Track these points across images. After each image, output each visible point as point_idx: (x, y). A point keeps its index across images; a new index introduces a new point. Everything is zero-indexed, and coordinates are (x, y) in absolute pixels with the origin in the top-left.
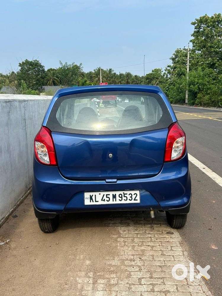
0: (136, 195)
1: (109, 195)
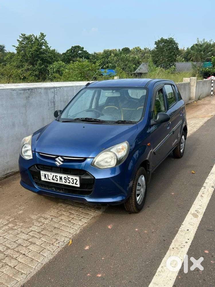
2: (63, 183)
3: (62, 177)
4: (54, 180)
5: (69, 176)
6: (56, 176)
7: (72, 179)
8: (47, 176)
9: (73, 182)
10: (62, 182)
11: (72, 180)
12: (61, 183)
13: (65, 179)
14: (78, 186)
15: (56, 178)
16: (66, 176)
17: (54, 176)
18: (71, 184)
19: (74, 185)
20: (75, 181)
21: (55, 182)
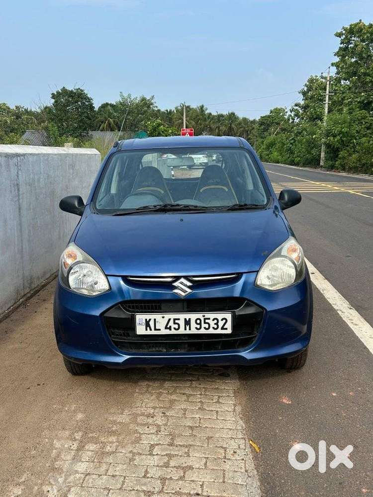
2: (194, 331)
3: (190, 319)
4: (170, 328)
5: (207, 315)
6: (175, 320)
7: (213, 320)
8: (152, 324)
9: (216, 326)
10: (190, 329)
11: (216, 321)
12: (188, 332)
13: (198, 321)
14: (229, 331)
15: (175, 323)
16: (200, 315)
17: (172, 321)
18: (211, 331)
19: (219, 331)
20: (221, 324)
21: (173, 332)
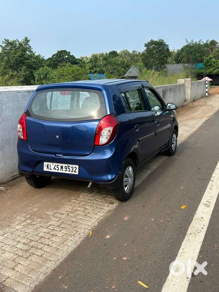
0: (76, 168)
1: (59, 166)
